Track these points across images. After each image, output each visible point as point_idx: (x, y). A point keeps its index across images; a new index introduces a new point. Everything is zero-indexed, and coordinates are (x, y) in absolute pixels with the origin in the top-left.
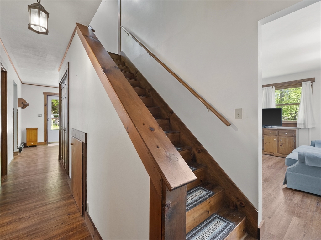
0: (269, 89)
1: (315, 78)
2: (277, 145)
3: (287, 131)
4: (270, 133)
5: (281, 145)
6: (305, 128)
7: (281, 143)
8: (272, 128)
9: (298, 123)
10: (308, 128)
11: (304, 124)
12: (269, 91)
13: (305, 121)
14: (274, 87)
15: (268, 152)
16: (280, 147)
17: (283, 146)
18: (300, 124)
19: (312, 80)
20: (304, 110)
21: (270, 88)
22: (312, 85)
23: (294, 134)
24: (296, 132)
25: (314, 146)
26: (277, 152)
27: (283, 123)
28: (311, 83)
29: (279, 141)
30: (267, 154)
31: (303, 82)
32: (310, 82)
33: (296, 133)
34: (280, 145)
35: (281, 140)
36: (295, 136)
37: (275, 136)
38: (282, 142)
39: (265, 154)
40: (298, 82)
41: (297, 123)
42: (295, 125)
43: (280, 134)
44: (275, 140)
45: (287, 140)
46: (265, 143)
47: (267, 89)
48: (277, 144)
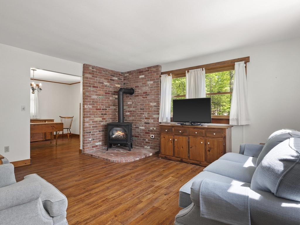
0: (198, 72)
1: (249, 57)
2: (204, 151)
3: (215, 130)
4: (196, 133)
5: (209, 151)
6: (238, 126)
7: (209, 148)
8: (200, 126)
9: (231, 118)
10: (241, 125)
11: (237, 120)
12: (199, 75)
13: (238, 116)
14: (204, 68)
15: (194, 160)
16: (208, 153)
17: (211, 151)
18: (233, 119)
19: (246, 60)
20: (237, 101)
21: (199, 70)
22: (246, 67)
23: (223, 135)
24: (225, 131)
25: (243, 154)
26: (204, 161)
27: (212, 119)
28: (245, 63)
29: (207, 145)
30: (193, 164)
31: (235, 63)
32: (243, 62)
33: (225, 133)
34: (207, 150)
35: (209, 143)
36: (225, 138)
37: (202, 138)
38: (210, 146)
39: (191, 164)
40: (231, 63)
41: (229, 119)
42: (227, 121)
43: (208, 135)
44: (202, 143)
45: (216, 143)
46: (191, 148)
47: (196, 72)
48: (204, 148)
